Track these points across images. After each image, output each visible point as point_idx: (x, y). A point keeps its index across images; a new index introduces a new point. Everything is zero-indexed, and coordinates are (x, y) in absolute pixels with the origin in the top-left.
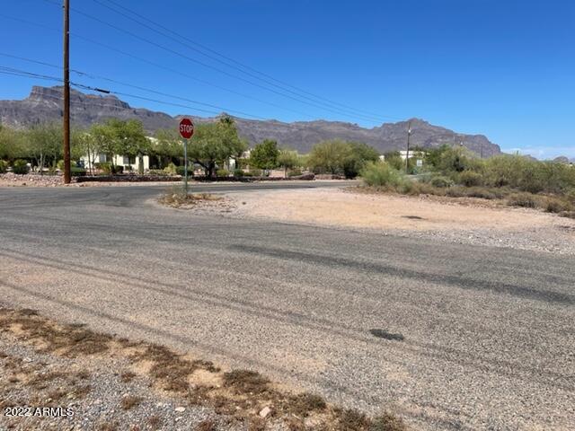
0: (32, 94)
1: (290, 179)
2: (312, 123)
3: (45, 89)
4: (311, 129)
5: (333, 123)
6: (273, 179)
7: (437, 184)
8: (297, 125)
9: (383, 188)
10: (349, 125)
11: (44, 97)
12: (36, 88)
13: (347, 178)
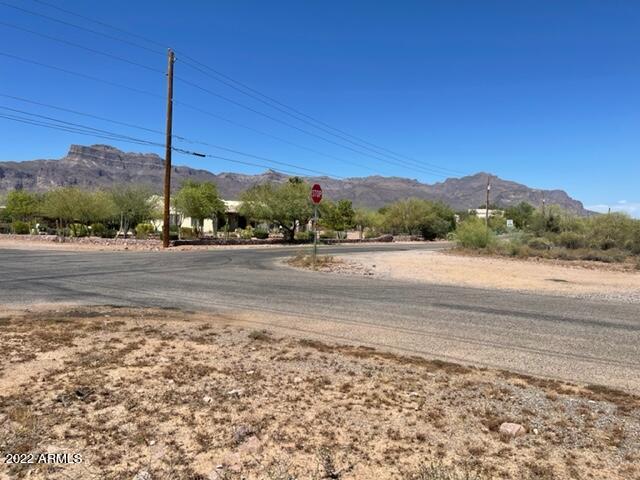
0: (70, 153)
1: (368, 241)
2: (366, 179)
3: (84, 148)
4: (366, 186)
5: (389, 179)
6: (351, 241)
7: (534, 245)
8: (350, 181)
9: (485, 250)
10: (408, 181)
11: (83, 156)
12: (74, 147)
13: (425, 240)
